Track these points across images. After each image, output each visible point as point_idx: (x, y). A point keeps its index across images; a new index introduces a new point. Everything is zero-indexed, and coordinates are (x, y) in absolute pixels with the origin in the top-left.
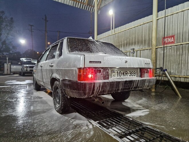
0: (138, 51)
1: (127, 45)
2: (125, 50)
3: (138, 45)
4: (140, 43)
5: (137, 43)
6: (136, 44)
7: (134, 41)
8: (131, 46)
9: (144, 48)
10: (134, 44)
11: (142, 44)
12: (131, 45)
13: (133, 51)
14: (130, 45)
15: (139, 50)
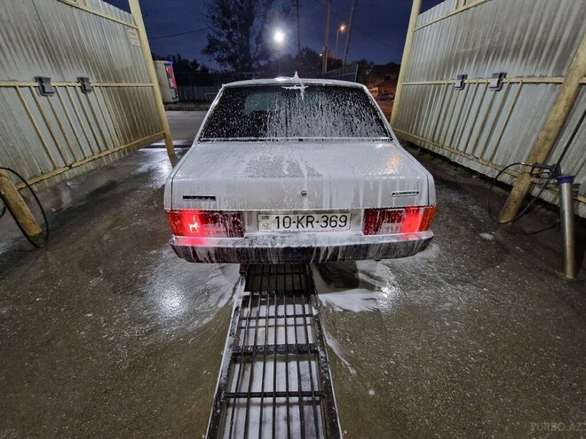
0: (513, 85)
1: (488, 54)
2: (477, 73)
3: (522, 61)
4: (532, 53)
5: (522, 50)
6: (518, 56)
7: (514, 43)
8: (499, 59)
9: (541, 76)
10: (511, 53)
11: (540, 59)
12: (501, 56)
13: (499, 82)
14: (498, 56)
15: (519, 80)
